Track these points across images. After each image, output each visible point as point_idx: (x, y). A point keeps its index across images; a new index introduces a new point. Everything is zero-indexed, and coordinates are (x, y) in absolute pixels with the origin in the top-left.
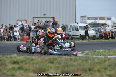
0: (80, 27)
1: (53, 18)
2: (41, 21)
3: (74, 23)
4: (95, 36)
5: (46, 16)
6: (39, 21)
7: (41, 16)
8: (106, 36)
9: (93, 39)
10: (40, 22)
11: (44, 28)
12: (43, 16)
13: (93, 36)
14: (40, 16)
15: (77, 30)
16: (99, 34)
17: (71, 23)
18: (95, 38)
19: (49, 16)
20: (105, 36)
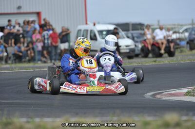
0: (101, 32)
1: (38, 14)
2: (16, 21)
3: (83, 24)
4: (132, 50)
5: (22, 11)
6: (9, 21)
7: (12, 11)
8: (157, 49)
9: (130, 57)
10: (13, 23)
11: (21, 36)
12: (16, 11)
13: (128, 51)
14: (9, 11)
15: (94, 38)
16: (140, 46)
17: (80, 24)
18: (132, 54)
19: (28, 11)
20: (153, 50)
